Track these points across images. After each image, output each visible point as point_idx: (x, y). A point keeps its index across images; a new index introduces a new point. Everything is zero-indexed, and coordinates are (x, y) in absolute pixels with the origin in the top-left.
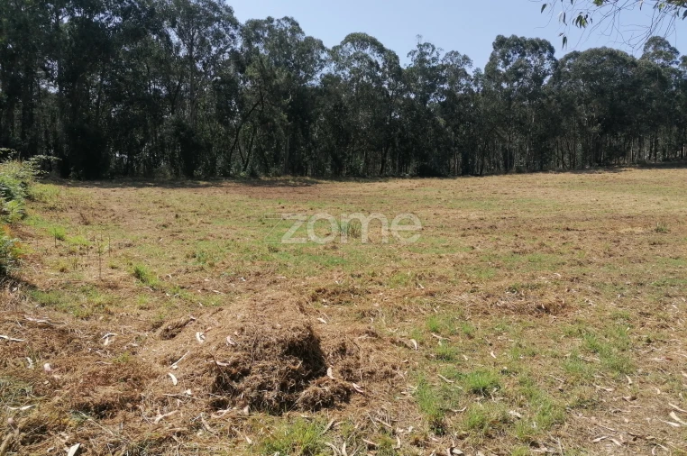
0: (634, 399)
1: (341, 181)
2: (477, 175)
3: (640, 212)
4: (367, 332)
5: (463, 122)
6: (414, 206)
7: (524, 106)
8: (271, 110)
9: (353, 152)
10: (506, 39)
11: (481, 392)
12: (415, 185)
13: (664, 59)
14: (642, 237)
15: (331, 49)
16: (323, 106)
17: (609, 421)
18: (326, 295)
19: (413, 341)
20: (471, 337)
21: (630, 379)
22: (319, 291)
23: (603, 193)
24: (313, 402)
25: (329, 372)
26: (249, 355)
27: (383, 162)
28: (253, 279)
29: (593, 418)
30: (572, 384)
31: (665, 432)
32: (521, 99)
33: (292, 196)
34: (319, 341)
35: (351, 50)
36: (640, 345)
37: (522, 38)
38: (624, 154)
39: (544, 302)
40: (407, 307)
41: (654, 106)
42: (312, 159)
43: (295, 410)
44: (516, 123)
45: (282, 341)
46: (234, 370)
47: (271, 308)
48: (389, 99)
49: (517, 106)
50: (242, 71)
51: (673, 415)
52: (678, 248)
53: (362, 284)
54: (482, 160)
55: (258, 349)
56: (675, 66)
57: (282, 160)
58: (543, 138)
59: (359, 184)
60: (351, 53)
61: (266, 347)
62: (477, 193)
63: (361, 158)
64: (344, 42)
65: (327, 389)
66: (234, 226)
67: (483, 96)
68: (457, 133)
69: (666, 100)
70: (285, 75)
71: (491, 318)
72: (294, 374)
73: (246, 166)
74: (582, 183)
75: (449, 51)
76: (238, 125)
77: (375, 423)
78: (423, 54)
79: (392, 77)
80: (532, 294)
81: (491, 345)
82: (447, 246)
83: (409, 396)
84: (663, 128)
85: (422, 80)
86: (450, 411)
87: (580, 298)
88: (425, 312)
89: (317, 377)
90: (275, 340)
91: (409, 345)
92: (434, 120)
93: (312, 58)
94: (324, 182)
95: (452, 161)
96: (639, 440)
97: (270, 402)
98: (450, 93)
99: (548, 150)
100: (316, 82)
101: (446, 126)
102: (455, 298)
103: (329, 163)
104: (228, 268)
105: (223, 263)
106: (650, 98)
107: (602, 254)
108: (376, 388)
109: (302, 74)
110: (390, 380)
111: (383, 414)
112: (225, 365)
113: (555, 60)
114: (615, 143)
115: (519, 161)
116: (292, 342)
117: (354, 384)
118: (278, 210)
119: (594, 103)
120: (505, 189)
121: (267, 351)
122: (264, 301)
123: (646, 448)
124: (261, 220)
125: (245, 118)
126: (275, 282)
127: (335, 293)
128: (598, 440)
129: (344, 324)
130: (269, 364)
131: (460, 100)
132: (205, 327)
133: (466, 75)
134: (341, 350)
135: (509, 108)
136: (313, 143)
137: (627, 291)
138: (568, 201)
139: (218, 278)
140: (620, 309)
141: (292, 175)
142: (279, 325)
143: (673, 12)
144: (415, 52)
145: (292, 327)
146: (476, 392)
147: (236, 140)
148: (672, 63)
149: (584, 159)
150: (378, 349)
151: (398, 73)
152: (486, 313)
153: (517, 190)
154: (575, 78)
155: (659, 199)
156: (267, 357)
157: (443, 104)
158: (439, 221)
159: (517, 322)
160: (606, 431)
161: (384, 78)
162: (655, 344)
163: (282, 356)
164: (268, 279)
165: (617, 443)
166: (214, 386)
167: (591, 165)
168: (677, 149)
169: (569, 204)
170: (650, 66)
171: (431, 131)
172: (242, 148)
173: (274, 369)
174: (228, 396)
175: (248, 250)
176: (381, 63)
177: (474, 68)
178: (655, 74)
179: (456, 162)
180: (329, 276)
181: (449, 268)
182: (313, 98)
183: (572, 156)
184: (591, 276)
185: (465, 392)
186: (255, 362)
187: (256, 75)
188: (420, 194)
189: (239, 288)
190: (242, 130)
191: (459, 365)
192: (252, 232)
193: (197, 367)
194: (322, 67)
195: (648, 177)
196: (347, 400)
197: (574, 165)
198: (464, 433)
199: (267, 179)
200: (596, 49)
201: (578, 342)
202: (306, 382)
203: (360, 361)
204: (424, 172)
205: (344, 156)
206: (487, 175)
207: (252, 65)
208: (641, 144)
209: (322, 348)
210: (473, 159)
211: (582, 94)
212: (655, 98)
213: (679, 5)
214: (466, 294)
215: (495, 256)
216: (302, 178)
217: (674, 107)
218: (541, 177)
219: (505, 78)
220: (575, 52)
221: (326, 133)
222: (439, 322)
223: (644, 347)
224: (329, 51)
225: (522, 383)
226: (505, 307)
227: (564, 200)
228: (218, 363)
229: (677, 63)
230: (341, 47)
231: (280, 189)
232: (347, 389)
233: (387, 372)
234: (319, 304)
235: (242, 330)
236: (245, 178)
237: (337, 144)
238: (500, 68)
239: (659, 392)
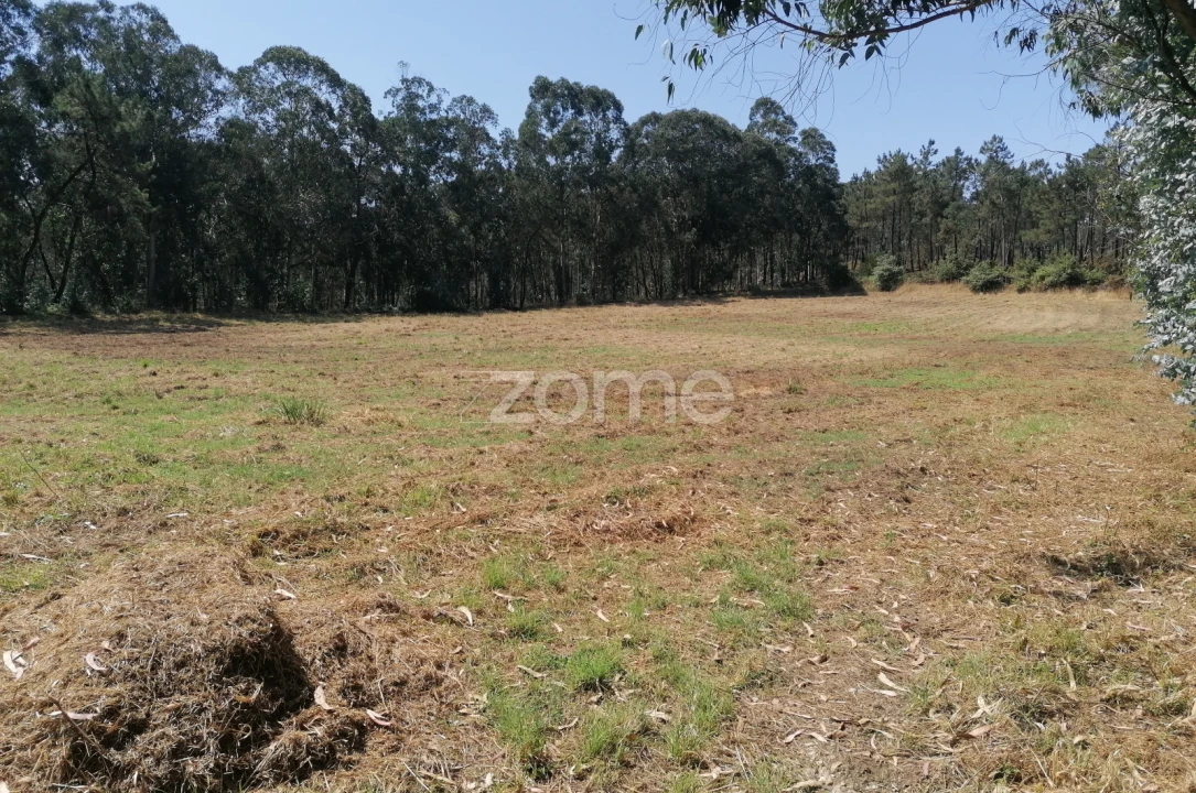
0: (824, 659)
1: (268, 321)
2: (515, 310)
3: (761, 364)
4: (380, 606)
5: (486, 218)
6: (416, 364)
7: (582, 196)
8: (111, 180)
9: (291, 267)
10: (551, 84)
11: (597, 685)
12: (412, 327)
13: (778, 133)
14: (771, 402)
15: (235, 71)
16: (224, 179)
17: (799, 703)
18: (278, 541)
19: (464, 610)
20: (561, 590)
21: (809, 628)
22: (265, 534)
23: (706, 336)
24: (294, 762)
25: (320, 697)
26: (144, 689)
27: (350, 286)
28: (113, 523)
29: (775, 701)
30: (732, 648)
31: (880, 708)
32: (578, 185)
33: (170, 350)
34: (291, 637)
35: (273, 76)
36: (810, 570)
37: (576, 84)
38: (730, 277)
39: (665, 515)
40: (442, 549)
41: (767, 203)
42: (204, 279)
43: (255, 785)
44: (573, 223)
45: (214, 650)
46: (110, 726)
47: (178, 583)
48: (353, 173)
49: (572, 196)
50: (45, 101)
51: (882, 677)
52: (822, 415)
53: (349, 513)
54: (523, 284)
55: (162, 674)
56: (792, 145)
57: (141, 279)
58: (615, 249)
59: (306, 326)
60: (277, 83)
61: (180, 665)
62: (519, 340)
63: (307, 278)
64: (261, 62)
65: (319, 731)
66: (47, 416)
67: (518, 175)
68: (479, 237)
69: (782, 195)
70: (140, 114)
71: (587, 552)
72: (250, 713)
73: (59, 294)
74: (676, 322)
75: (457, 95)
76: (40, 211)
77: (421, 781)
78: (412, 97)
79: (358, 133)
80: (642, 503)
81: (595, 599)
82: (488, 433)
83: (474, 716)
84: (780, 236)
85: (412, 141)
86: (552, 730)
87: (714, 505)
88: (474, 554)
89: (296, 710)
90: (199, 649)
91: (457, 618)
92: (439, 213)
93: (196, 85)
94: (234, 322)
95: (473, 284)
96: (849, 729)
97: (201, 779)
98: (462, 168)
99: (624, 267)
100: (207, 130)
101: (460, 225)
102: (524, 523)
103: (241, 286)
104: (50, 504)
105: (38, 495)
106: (762, 192)
107: (724, 430)
108: (411, 712)
109: (176, 113)
110: (435, 690)
111: (434, 760)
112: (89, 716)
113: (625, 124)
114: (717, 258)
115: (580, 286)
116: (237, 647)
117: (369, 712)
118: (144, 380)
119: (686, 196)
120: (563, 332)
121: (182, 674)
122: (161, 569)
123: (862, 739)
124: (108, 401)
125: (54, 196)
126: (164, 525)
127: (299, 535)
128: (791, 738)
129: (327, 593)
130: (191, 700)
131: (481, 180)
132: (24, 639)
133: (487, 138)
134: (337, 648)
135: (561, 199)
136: (207, 248)
137: (773, 487)
138: (660, 349)
139: (31, 526)
140: (772, 517)
141: (165, 310)
142: (204, 617)
143: (827, 55)
144: (398, 90)
145: (234, 618)
146: (589, 687)
147: (36, 240)
148: (788, 140)
149: (675, 285)
150: (404, 634)
151: (369, 127)
152: (577, 544)
153: (582, 333)
154: (656, 156)
155: (783, 343)
156: (184, 687)
157: (453, 187)
158: (465, 390)
159: (628, 554)
160: (799, 720)
161: (343, 132)
162: (829, 566)
163: (218, 679)
164: (149, 520)
165: (820, 738)
166: (65, 766)
167: (685, 293)
168: (799, 269)
169: (662, 353)
170: (759, 142)
171: (435, 231)
172: (50, 257)
173: (203, 710)
174: (103, 782)
175: (89, 463)
176: (335, 105)
177: (500, 129)
178: (768, 155)
179: (479, 286)
180: (280, 504)
181: (502, 471)
182: (201, 161)
183: (658, 278)
184: (719, 468)
185: (570, 691)
186: (159, 702)
187: (77, 110)
188: (423, 342)
189: (83, 544)
190: (47, 220)
191: (550, 642)
192: (91, 426)
193: (17, 729)
194: (218, 105)
195: (764, 311)
196: (360, 746)
197: (661, 293)
198: (584, 766)
199: (108, 318)
200: (683, 112)
201: (727, 577)
202: (273, 724)
203: (376, 664)
204: (425, 304)
205: (274, 274)
206: (532, 308)
207: (66, 91)
208: (752, 261)
209: (299, 649)
210: (508, 282)
211: (666, 181)
212: (769, 193)
213: (834, 45)
214: (541, 514)
215: (569, 443)
216: (187, 316)
217: (794, 205)
218: (614, 312)
219: (552, 148)
220: (654, 114)
221: (232, 229)
222: (505, 569)
223: (817, 574)
224: (231, 75)
225: (658, 658)
226: (607, 530)
227: (655, 348)
228: (71, 715)
229: (795, 139)
230: (255, 70)
231: (140, 336)
232: (358, 725)
233: (428, 677)
234: (269, 560)
235: (121, 636)
236: (60, 317)
237: (256, 250)
238: (543, 131)
239: (855, 644)
